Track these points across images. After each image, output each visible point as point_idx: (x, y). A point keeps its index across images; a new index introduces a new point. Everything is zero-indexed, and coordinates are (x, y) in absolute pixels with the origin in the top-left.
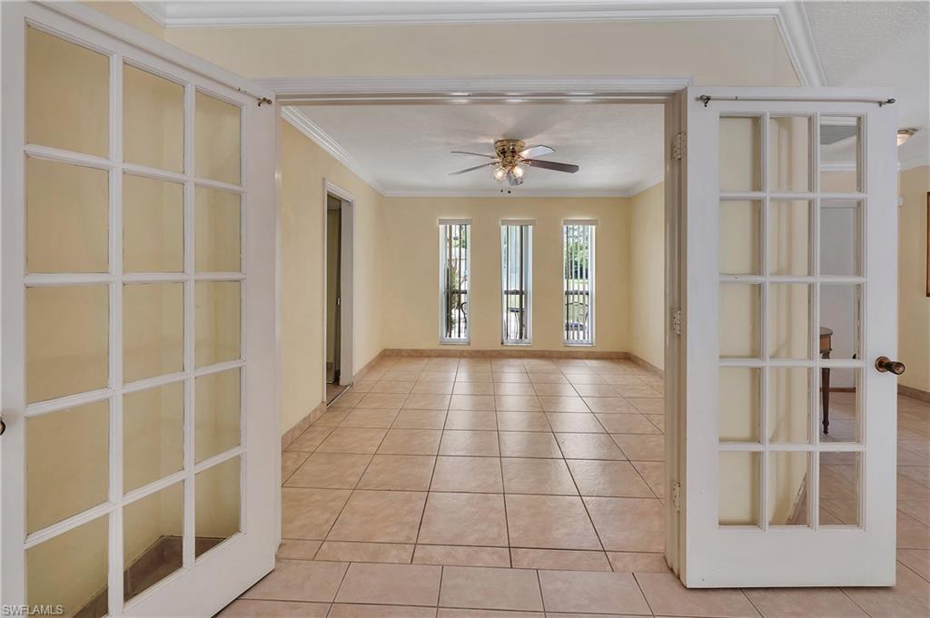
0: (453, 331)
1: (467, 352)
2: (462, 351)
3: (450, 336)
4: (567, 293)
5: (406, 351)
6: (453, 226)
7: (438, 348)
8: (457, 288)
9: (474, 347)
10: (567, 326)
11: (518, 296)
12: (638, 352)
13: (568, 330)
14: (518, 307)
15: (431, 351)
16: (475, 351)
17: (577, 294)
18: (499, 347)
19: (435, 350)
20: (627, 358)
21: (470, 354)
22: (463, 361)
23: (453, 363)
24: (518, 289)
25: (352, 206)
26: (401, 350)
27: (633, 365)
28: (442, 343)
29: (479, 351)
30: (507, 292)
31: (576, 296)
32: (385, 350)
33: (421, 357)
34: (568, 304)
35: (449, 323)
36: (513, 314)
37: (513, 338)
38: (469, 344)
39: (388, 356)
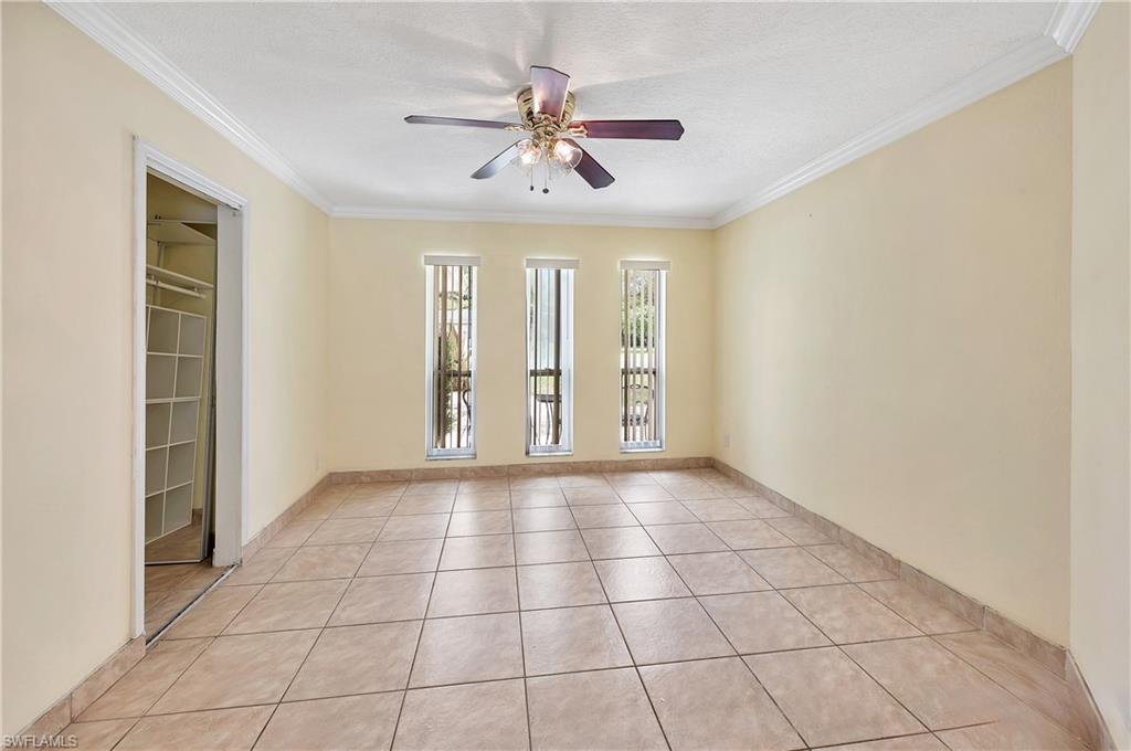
0: (448, 436)
1: (473, 470)
2: (465, 469)
3: (443, 446)
4: (625, 372)
5: (369, 474)
6: (449, 268)
7: (421, 467)
8: (455, 367)
9: (481, 462)
10: (625, 420)
11: (552, 378)
12: (730, 458)
13: (625, 425)
14: (552, 392)
15: (411, 471)
16: (484, 468)
17: (639, 373)
18: (522, 460)
19: (417, 470)
20: (709, 467)
21: (476, 473)
22: (465, 488)
23: (447, 489)
24: (552, 367)
25: (241, 215)
26: (361, 473)
27: (722, 479)
28: (429, 457)
29: (492, 468)
30: (535, 373)
31: (638, 376)
32: (331, 474)
33: (393, 482)
34: (626, 387)
35: (442, 423)
36: (544, 404)
37: (543, 443)
38: (475, 456)
39: (335, 486)
